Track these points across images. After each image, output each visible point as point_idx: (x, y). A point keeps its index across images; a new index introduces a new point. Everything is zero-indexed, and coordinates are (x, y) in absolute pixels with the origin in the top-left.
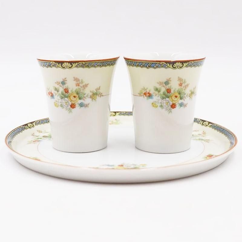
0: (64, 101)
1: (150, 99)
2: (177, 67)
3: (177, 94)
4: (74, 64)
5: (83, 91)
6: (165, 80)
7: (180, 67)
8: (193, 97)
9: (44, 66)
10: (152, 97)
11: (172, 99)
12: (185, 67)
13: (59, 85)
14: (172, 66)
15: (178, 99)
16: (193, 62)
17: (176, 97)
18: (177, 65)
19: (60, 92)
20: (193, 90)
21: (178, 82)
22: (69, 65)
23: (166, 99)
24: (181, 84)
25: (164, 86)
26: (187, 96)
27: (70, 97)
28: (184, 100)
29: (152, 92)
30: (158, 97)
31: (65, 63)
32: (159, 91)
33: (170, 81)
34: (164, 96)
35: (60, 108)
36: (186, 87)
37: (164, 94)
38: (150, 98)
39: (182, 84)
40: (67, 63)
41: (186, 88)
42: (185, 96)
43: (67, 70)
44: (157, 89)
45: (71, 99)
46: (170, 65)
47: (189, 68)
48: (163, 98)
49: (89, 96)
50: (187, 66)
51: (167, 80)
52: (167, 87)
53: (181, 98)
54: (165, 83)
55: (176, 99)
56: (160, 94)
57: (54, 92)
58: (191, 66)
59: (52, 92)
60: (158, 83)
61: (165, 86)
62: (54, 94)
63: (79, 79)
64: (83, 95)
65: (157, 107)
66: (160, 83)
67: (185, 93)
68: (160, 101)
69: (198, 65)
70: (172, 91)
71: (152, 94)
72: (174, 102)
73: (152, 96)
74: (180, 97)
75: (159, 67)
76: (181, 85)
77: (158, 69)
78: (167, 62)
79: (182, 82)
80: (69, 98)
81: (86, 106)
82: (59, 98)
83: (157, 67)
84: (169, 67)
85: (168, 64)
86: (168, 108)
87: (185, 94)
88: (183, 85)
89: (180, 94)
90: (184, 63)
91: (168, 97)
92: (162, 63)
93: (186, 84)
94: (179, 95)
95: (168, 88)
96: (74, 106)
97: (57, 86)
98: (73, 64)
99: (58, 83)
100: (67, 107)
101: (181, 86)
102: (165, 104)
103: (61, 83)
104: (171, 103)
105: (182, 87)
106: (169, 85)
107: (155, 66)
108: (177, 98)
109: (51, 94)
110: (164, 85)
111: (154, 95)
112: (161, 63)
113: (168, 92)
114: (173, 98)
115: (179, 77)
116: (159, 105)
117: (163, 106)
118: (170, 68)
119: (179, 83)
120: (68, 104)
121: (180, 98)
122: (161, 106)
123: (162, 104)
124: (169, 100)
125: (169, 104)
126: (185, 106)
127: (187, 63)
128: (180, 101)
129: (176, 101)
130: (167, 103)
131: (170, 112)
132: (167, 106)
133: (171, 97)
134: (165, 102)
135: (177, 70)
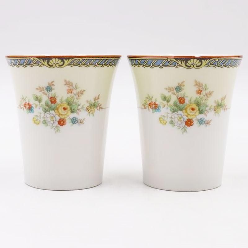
0: (48, 116)
1: (157, 112)
2: (192, 66)
3: (194, 106)
4: (67, 60)
5: (77, 101)
6: (175, 85)
7: (197, 66)
8: (221, 111)
9: (14, 65)
10: (159, 109)
11: (186, 112)
12: (204, 66)
13: (43, 92)
14: (186, 64)
15: (196, 113)
16: (217, 60)
17: (193, 109)
18: (192, 63)
19: (43, 103)
20: (220, 101)
21: (196, 89)
22: (59, 62)
23: (178, 112)
24: (199, 91)
25: (174, 94)
26: (210, 109)
27: (57, 109)
28: (206, 115)
29: (159, 101)
30: (167, 108)
31: (54, 59)
32: (168, 101)
33: (184, 86)
34: (175, 108)
35: (42, 125)
36: (209, 96)
37: (175, 105)
38: (157, 110)
39: (202, 91)
40: (57, 59)
41: (207, 97)
42: (207, 109)
43: (56, 70)
44: (165, 98)
45: (59, 113)
46: (181, 62)
47: (211, 68)
48: (174, 111)
49: (85, 108)
50: (207, 65)
51: (179, 84)
52: (180, 95)
53: (201, 112)
54: (176, 89)
55: (192, 113)
56: (170, 104)
57: (33, 102)
58: (214, 65)
59: (31, 103)
60: (166, 89)
61: (177, 93)
62: (32, 106)
63: (72, 83)
64: (77, 106)
65: (165, 123)
66: (170, 89)
67: (207, 104)
68: (170, 115)
69: (232, 65)
70: (187, 101)
71: (159, 105)
72: (190, 117)
73: (159, 108)
74: (199, 110)
75: (167, 66)
76: (199, 92)
77: (165, 69)
78: (177, 58)
79: (201, 88)
80: (56, 111)
81: (81, 122)
82: (41, 111)
83: (164, 65)
84: (180, 65)
85: (178, 60)
86: (181, 126)
87: (207, 106)
88: (203, 92)
89: (198, 105)
90: (203, 61)
91: (181, 110)
92: (171, 60)
93: (207, 91)
94: (197, 107)
95: (180, 96)
96: (64, 122)
97: (39, 94)
98: (65, 60)
99: (40, 89)
100: (53, 124)
101: (200, 93)
102: (177, 120)
103: (45, 89)
104: (186, 119)
105: (202, 96)
106: (182, 92)
107: (161, 65)
108: (195, 111)
109: (28, 106)
110: (175, 91)
111: (161, 106)
112: (169, 60)
113: (181, 102)
114: (189, 111)
115: (196, 81)
116: (169, 120)
117: (174, 122)
118: (182, 66)
119: (197, 89)
120: (54, 119)
121: (198, 112)
122: (172, 123)
123: (173, 119)
124: (183, 114)
125: (182, 119)
126: (208, 123)
127: (208, 61)
128: (200, 116)
129: (192, 115)
130: (180, 118)
131: (185, 131)
132: (179, 122)
133: (186, 109)
134: (176, 116)
135: (193, 70)
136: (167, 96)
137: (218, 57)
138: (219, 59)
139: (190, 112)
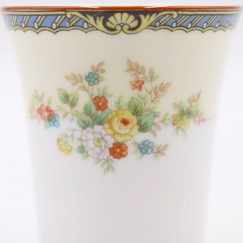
1: (52, 126)
2: (119, 28)
3: (128, 115)
7: (130, 29)
10: (55, 121)
11: (111, 128)
12: (146, 28)
14: (104, 24)
15: (132, 129)
16: (175, 14)
17: (125, 122)
18: (119, 22)
20: (186, 105)
21: (130, 78)
23: (92, 128)
24: (138, 82)
25: (84, 89)
26: (163, 121)
28: (155, 134)
30: (72, 120)
32: (73, 104)
33: (103, 71)
34: (88, 119)
36: (160, 93)
37: (87, 112)
38: (52, 123)
39: (143, 82)
41: (156, 94)
42: (156, 120)
44: (66, 98)
46: (95, 19)
47: (163, 33)
48: (85, 126)
50: (153, 26)
52: (96, 90)
53: (143, 128)
54: (87, 78)
55: (124, 130)
56: (77, 112)
58: (168, 26)
60: (68, 78)
61: (90, 88)
65: (70, 151)
66: (74, 79)
67: (157, 110)
68: (77, 134)
70: (112, 104)
71: (56, 112)
72: (120, 139)
73: (57, 118)
74: (139, 123)
75: (66, 28)
76: (138, 85)
77: (63, 34)
78: (85, 12)
79: (141, 77)
83: (60, 27)
84: (93, 27)
85: (88, 16)
86: (101, 157)
87: (156, 115)
88: (147, 86)
90: (142, 17)
91: (101, 123)
92: (73, 16)
93: (156, 83)
94: (134, 118)
95: (96, 94)
101: (140, 88)
102: (91, 144)
104: (111, 142)
105: (143, 93)
106: (101, 85)
107: (54, 26)
108: (130, 126)
110: (86, 83)
111: (61, 114)
112: (69, 15)
113: (99, 108)
114: (117, 125)
115: (129, 62)
116: (76, 144)
117: (87, 149)
118: (97, 30)
119: (133, 79)
121: (137, 127)
122: (82, 150)
123: (85, 144)
124: (104, 132)
125: (103, 143)
126: (159, 152)
127: (153, 17)
128: (141, 137)
129: (125, 135)
130: (99, 140)
131: (109, 168)
132: (98, 150)
133: (110, 122)
134: (90, 136)
135: (122, 38)
136: (69, 93)
137: (177, 9)
138: (180, 13)
139: (120, 128)
